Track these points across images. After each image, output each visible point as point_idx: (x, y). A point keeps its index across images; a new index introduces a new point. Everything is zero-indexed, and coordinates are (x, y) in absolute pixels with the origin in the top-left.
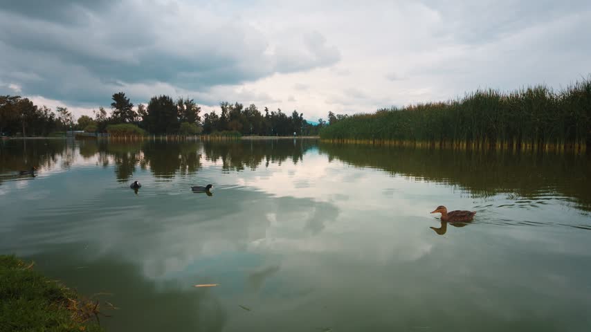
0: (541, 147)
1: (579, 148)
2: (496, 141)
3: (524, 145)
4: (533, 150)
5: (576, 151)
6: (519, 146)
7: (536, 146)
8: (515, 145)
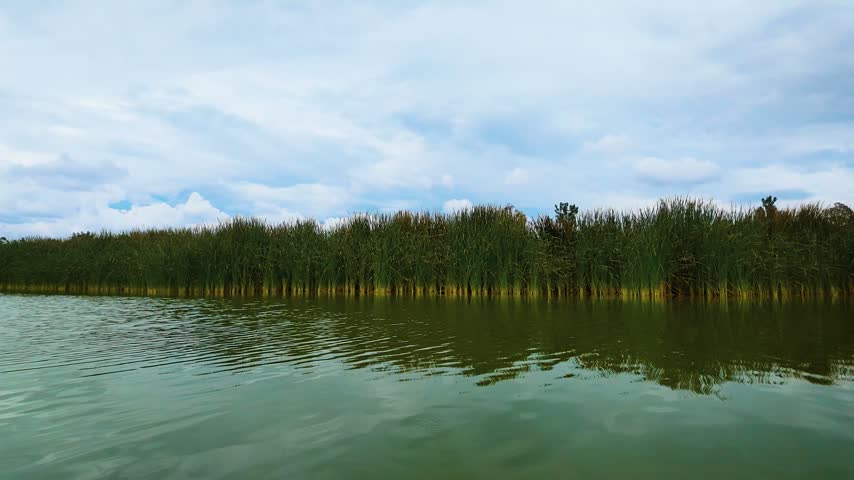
0: (313, 291)
1: (349, 291)
2: (262, 284)
3: (295, 290)
4: (304, 295)
5: (347, 294)
6: (289, 290)
7: (307, 290)
8: (284, 289)
